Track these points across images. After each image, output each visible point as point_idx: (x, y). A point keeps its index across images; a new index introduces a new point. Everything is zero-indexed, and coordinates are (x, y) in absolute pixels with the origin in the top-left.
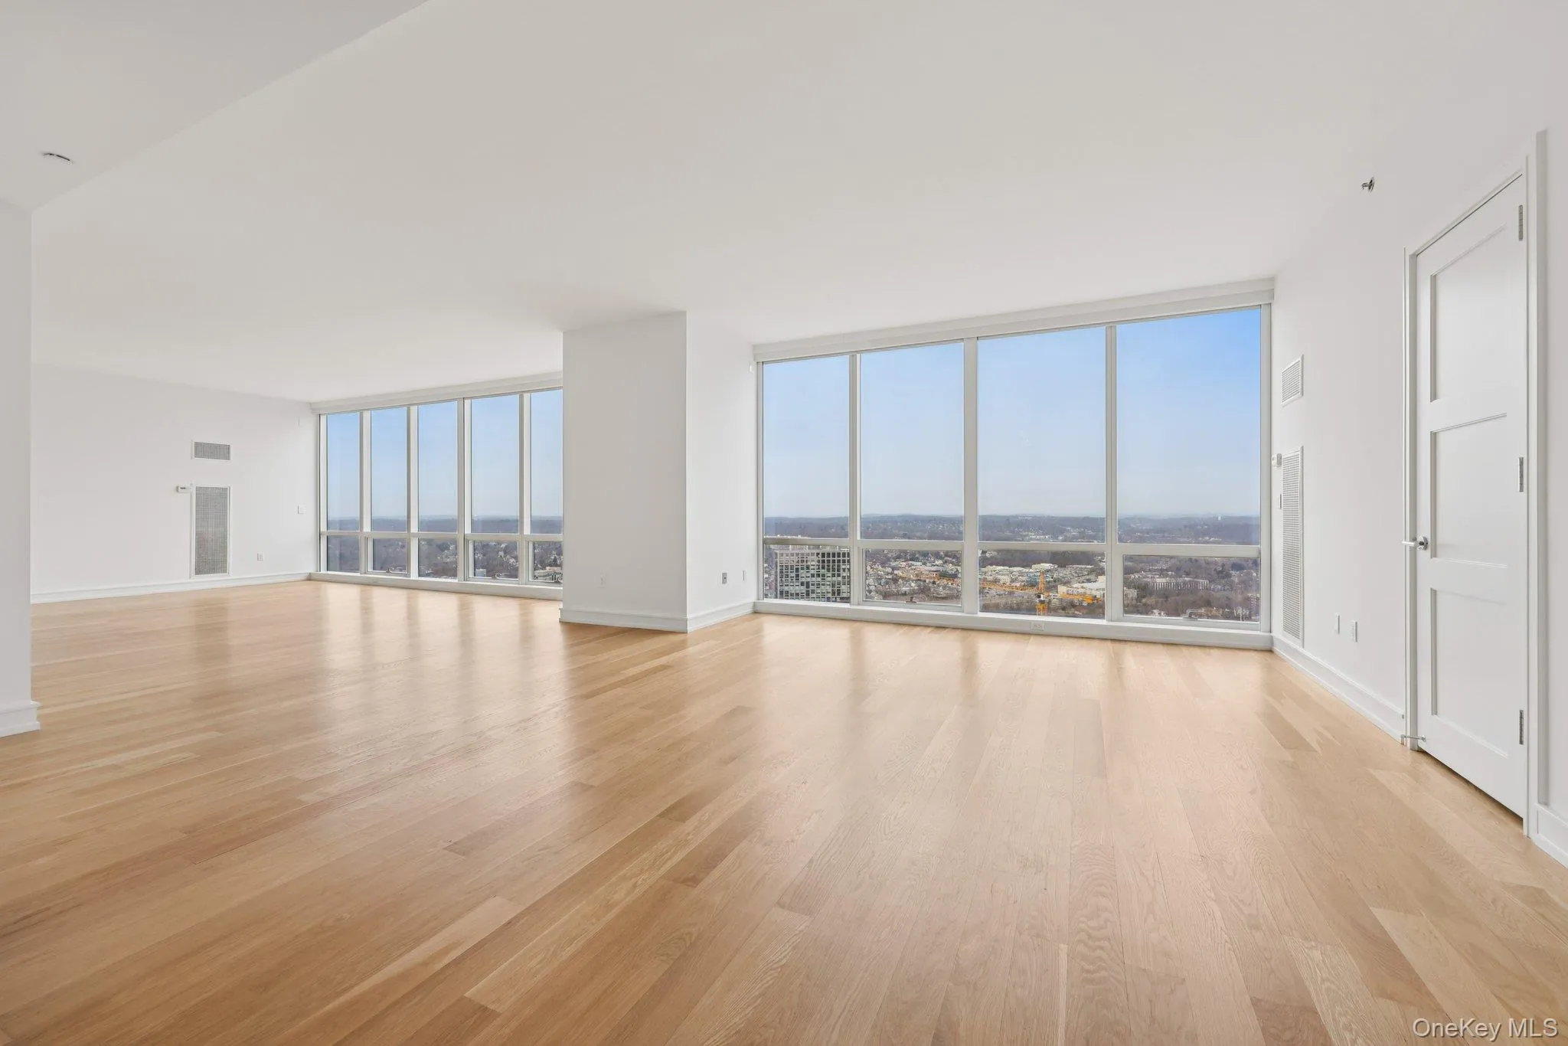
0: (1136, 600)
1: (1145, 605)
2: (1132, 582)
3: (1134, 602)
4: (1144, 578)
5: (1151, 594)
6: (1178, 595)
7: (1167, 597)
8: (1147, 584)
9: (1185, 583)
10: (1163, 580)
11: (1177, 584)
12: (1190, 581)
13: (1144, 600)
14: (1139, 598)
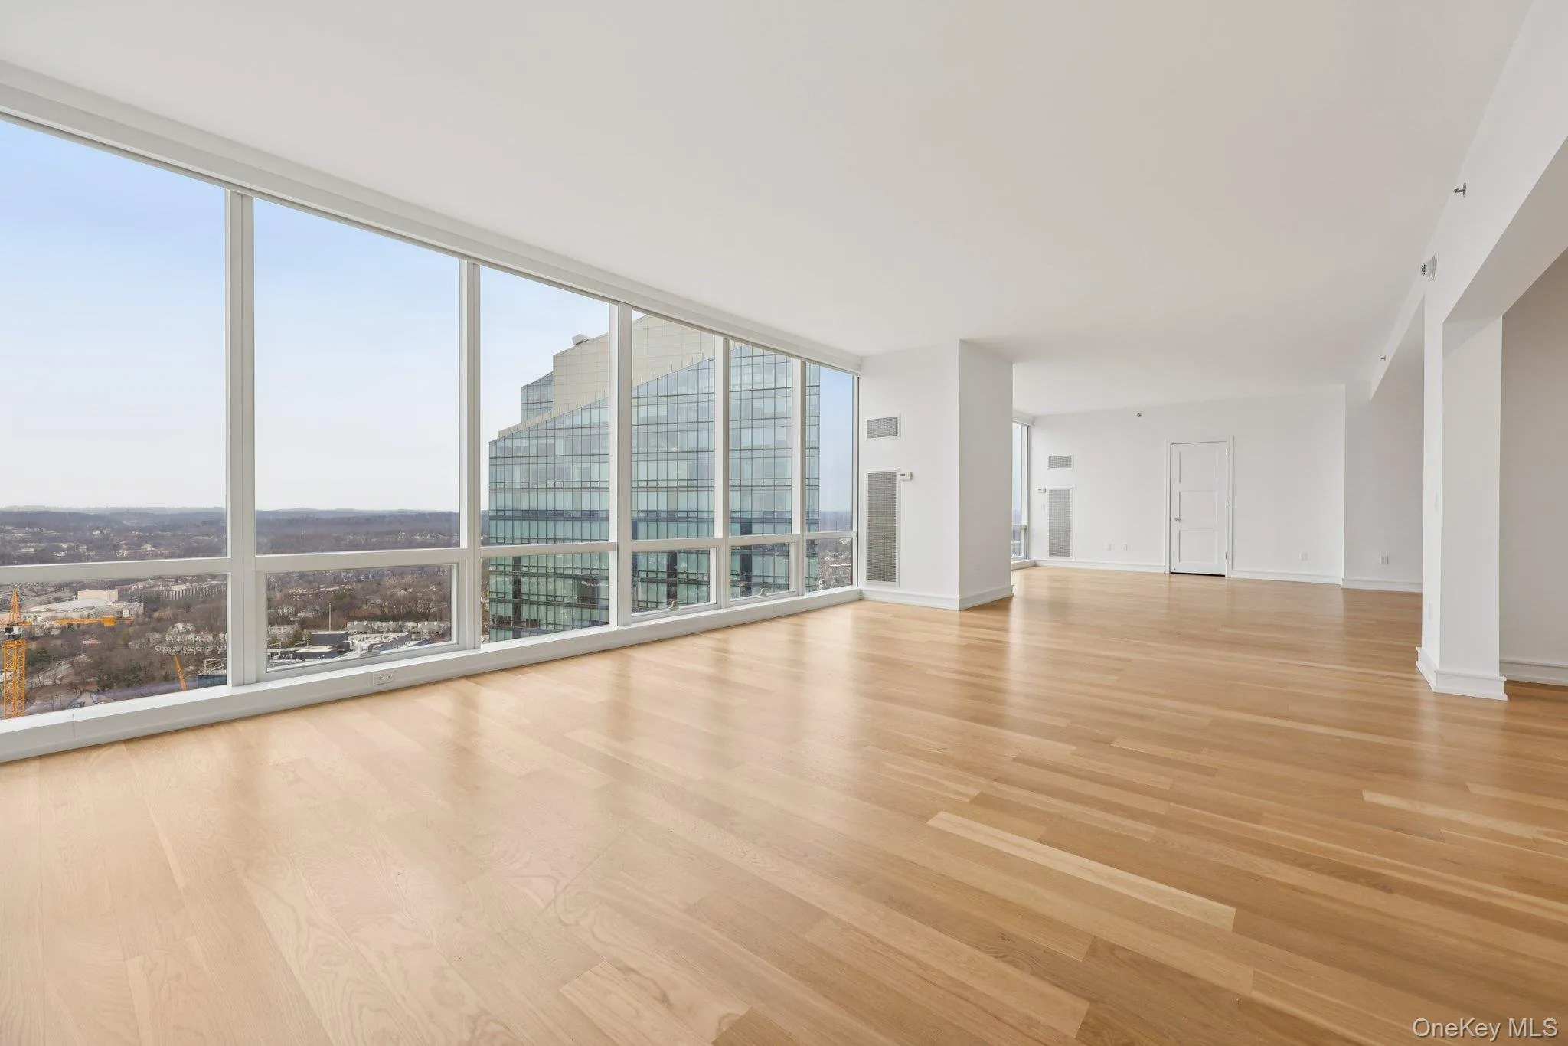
0: (144, 614)
1: (159, 620)
2: (136, 593)
3: (141, 619)
4: (153, 587)
5: (165, 606)
6: (204, 602)
7: (189, 607)
8: (159, 593)
9: (212, 587)
10: (183, 587)
11: (201, 589)
12: (217, 585)
13: (156, 615)
14: (148, 612)
